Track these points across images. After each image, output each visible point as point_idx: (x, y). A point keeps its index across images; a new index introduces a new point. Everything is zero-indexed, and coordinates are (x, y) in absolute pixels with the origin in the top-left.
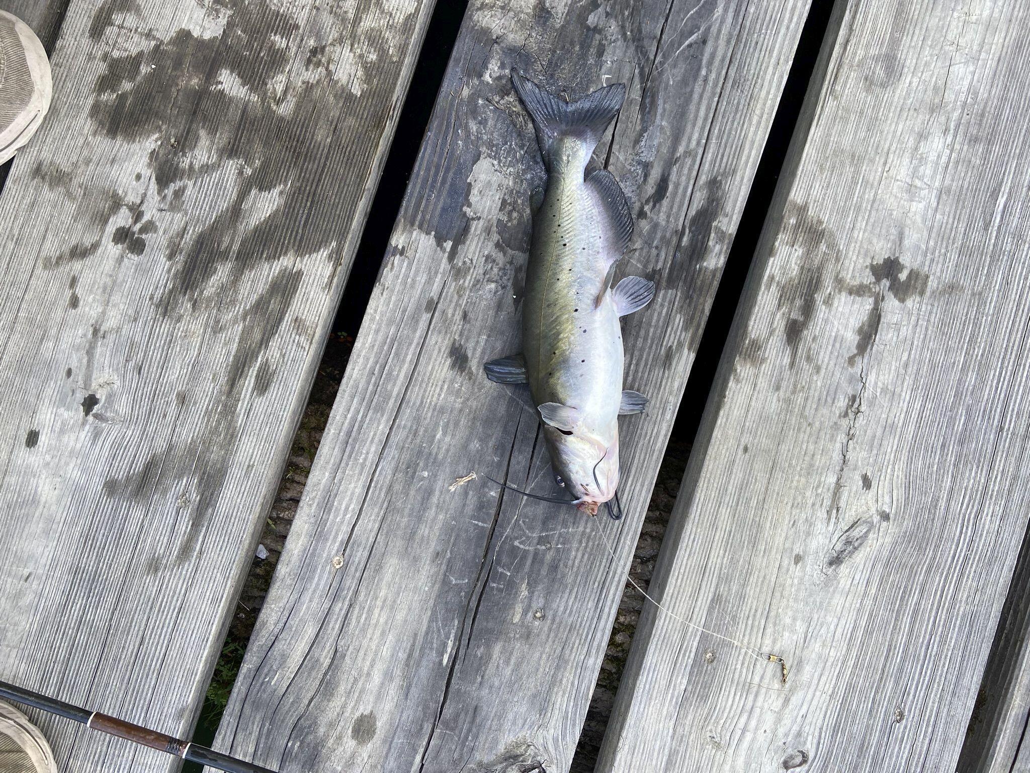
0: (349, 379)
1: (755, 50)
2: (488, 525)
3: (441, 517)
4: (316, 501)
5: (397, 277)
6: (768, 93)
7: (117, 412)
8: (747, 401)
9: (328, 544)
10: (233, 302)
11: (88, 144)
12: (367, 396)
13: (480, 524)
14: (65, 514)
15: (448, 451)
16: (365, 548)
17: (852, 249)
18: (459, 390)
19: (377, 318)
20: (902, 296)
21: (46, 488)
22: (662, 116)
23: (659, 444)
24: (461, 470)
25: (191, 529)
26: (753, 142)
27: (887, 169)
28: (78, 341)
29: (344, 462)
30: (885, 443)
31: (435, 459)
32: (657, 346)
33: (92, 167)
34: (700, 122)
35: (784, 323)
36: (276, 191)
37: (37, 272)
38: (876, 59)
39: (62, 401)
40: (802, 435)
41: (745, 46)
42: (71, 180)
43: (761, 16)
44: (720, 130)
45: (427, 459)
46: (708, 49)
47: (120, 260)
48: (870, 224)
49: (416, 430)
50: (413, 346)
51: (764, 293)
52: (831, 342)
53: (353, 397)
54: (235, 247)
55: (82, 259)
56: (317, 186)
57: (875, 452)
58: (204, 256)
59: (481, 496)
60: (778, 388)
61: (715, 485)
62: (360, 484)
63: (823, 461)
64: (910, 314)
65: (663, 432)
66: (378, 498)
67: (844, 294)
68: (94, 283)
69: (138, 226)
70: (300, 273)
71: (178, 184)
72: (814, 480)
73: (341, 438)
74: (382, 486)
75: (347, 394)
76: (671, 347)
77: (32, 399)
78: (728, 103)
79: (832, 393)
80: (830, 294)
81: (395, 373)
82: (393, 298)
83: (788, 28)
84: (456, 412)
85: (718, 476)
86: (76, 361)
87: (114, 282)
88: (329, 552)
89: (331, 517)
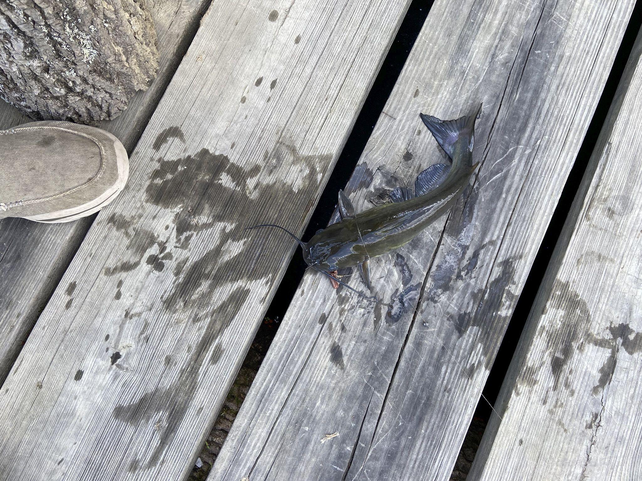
0: (268, 360)
1: (537, 185)
2: (343, 470)
3: (313, 460)
4: (237, 438)
5: (305, 299)
6: (545, 212)
7: (130, 364)
8: (523, 409)
9: (240, 468)
10: (208, 304)
11: (142, 207)
12: (277, 372)
13: (338, 468)
14: (89, 425)
15: (323, 414)
16: (263, 474)
17: (597, 315)
18: (334, 376)
19: (290, 323)
20: (631, 350)
21: (81, 407)
22: (476, 219)
23: (462, 430)
24: (330, 429)
25: (160, 445)
26: (533, 240)
27: (622, 267)
28: (116, 319)
29: (257, 413)
30: (616, 449)
31: (314, 419)
32: (464, 362)
33: (142, 219)
34: (500, 225)
35: (550, 359)
36: (242, 242)
37: (100, 276)
38: (616, 198)
39: (100, 355)
40: (560, 437)
41: (531, 183)
42: (129, 225)
43: (542, 167)
44: (512, 231)
45: (309, 419)
46: (508, 183)
47: (148, 274)
48: (610, 300)
49: (305, 398)
50: (309, 343)
51: (537, 337)
52: (582, 375)
53: (268, 372)
54: (213, 272)
55: (128, 271)
56: (266, 241)
57: (609, 455)
58: (195, 275)
59: (341, 449)
60: (545, 402)
61: (499, 465)
62: (266, 430)
63: (573, 457)
64: (636, 363)
65: (465, 422)
66: (275, 441)
67: (591, 344)
68: (131, 286)
69: (162, 255)
70: (248, 291)
71: (188, 233)
72: (566, 470)
73: (258, 397)
74: (279, 433)
75: (265, 370)
76: (474, 364)
77: (84, 351)
78: (518, 215)
79: (581, 410)
80: (582, 343)
81: (296, 359)
82: (301, 312)
83: (559, 175)
84: (330, 390)
85: (501, 458)
86: (113, 331)
87: (143, 286)
88: (240, 474)
89: (245, 450)
